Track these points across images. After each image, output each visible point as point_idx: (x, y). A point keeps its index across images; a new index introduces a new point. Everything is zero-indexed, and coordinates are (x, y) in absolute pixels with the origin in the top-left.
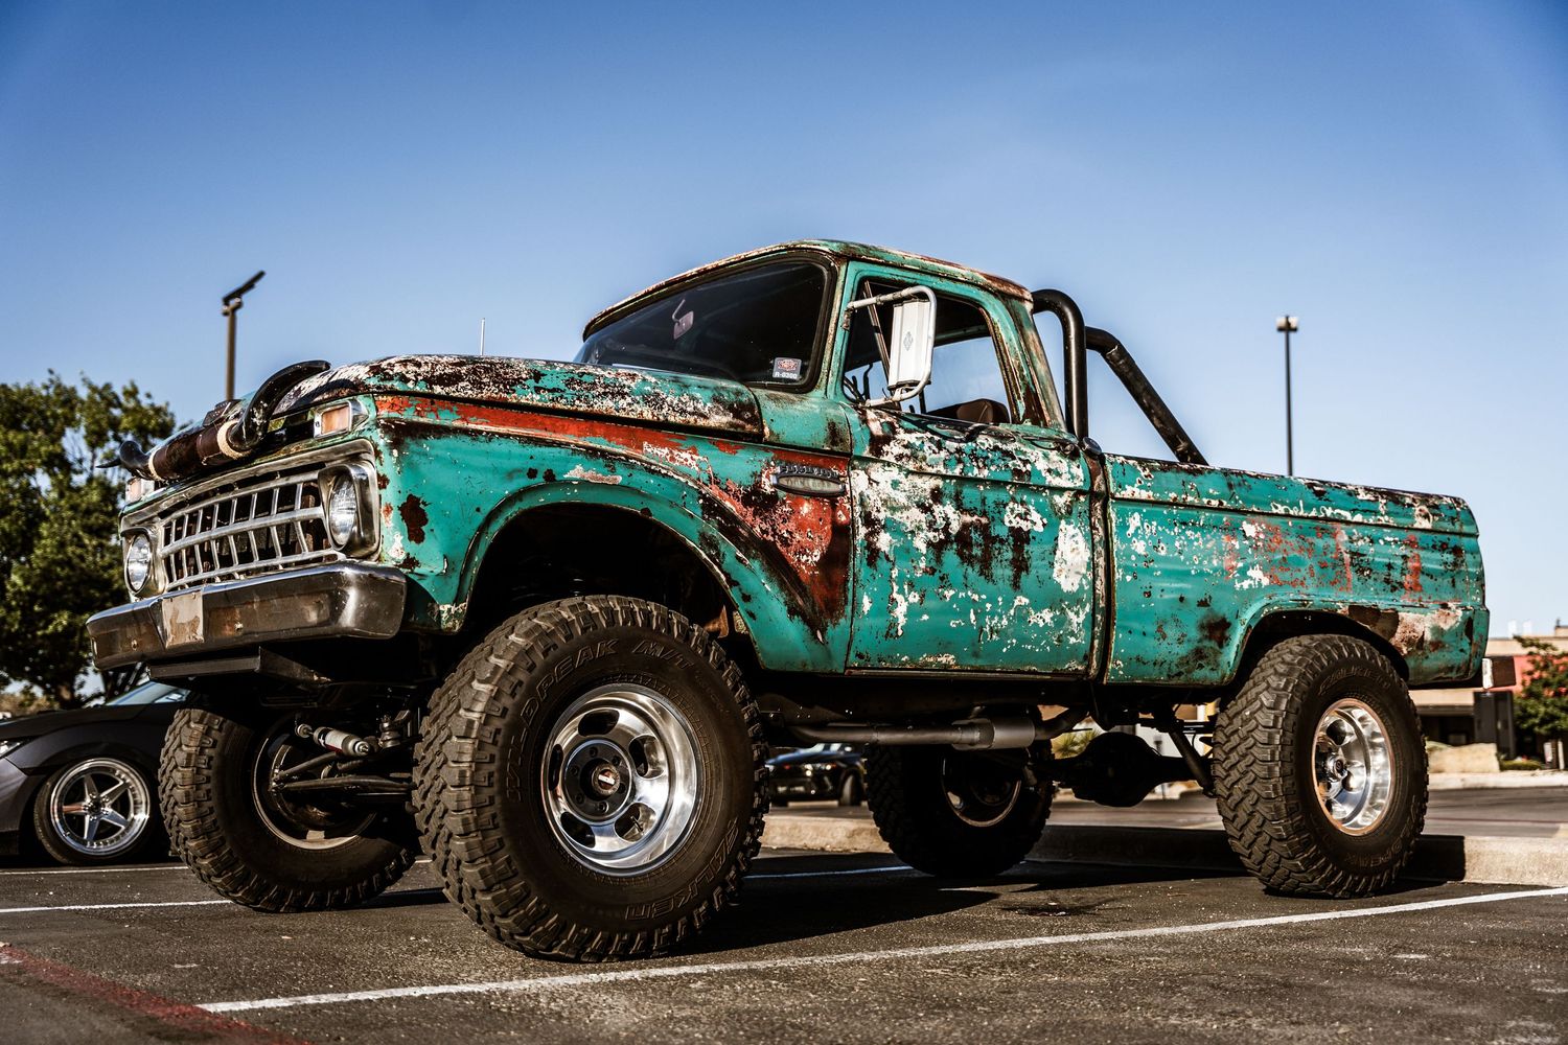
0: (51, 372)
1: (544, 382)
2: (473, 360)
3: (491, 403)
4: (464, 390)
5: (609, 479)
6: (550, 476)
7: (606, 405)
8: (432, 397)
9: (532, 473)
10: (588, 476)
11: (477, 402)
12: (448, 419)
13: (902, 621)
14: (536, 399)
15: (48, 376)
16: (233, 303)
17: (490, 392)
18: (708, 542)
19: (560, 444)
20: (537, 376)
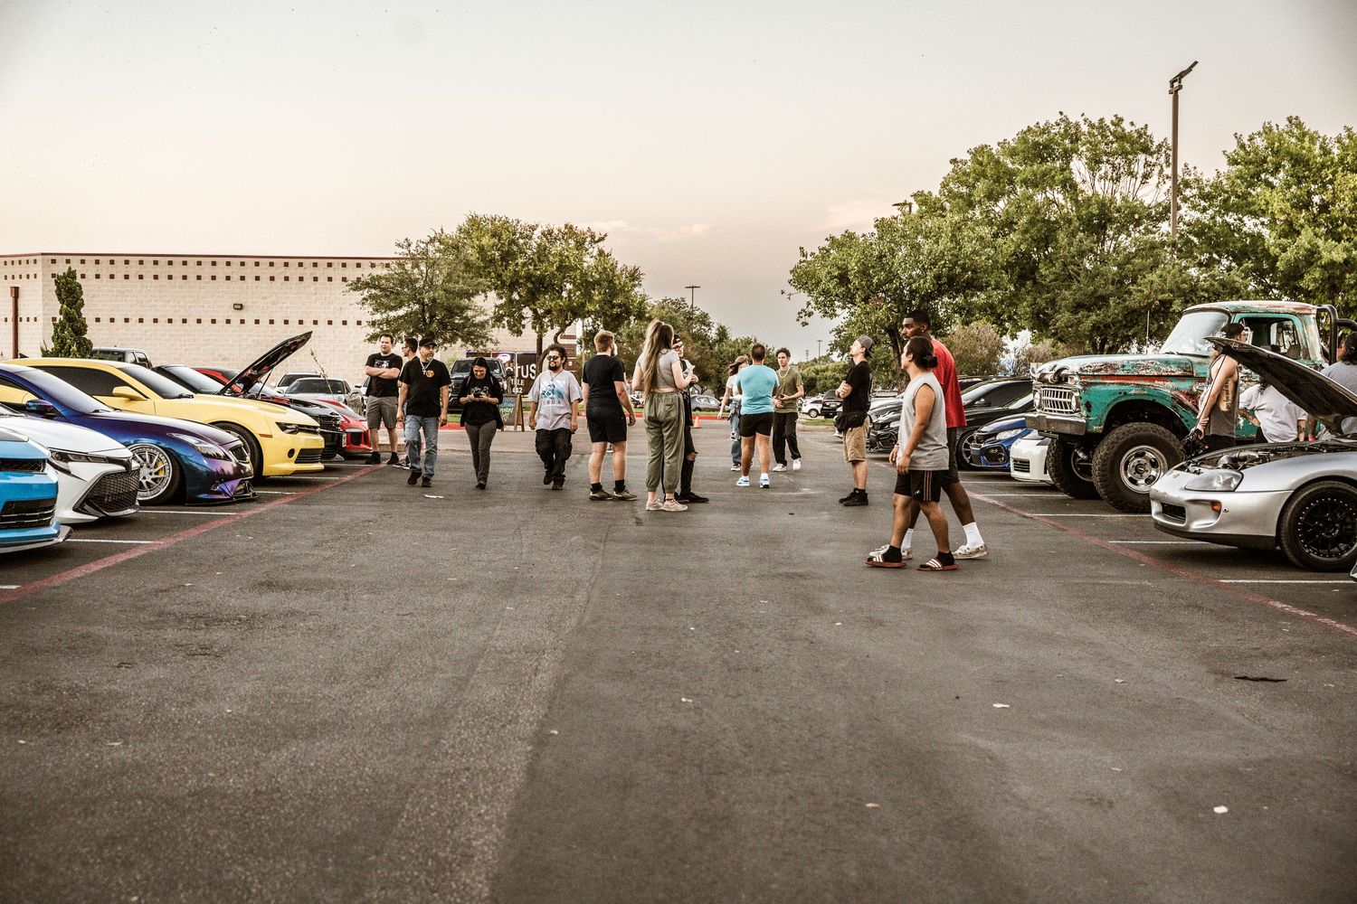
0: (1061, 113)
1: (1125, 368)
2: (1106, 364)
3: (1110, 375)
4: (1103, 373)
5: (1142, 392)
6: (1125, 393)
7: (1143, 372)
8: (1094, 376)
9: (1120, 393)
10: (1137, 392)
11: (1106, 376)
12: (1098, 381)
13: (1242, 425)
14: (1123, 373)
15: (1059, 117)
16: (1176, 84)
17: (1110, 372)
18: (1174, 407)
19: (1128, 384)
20: (1123, 366)
